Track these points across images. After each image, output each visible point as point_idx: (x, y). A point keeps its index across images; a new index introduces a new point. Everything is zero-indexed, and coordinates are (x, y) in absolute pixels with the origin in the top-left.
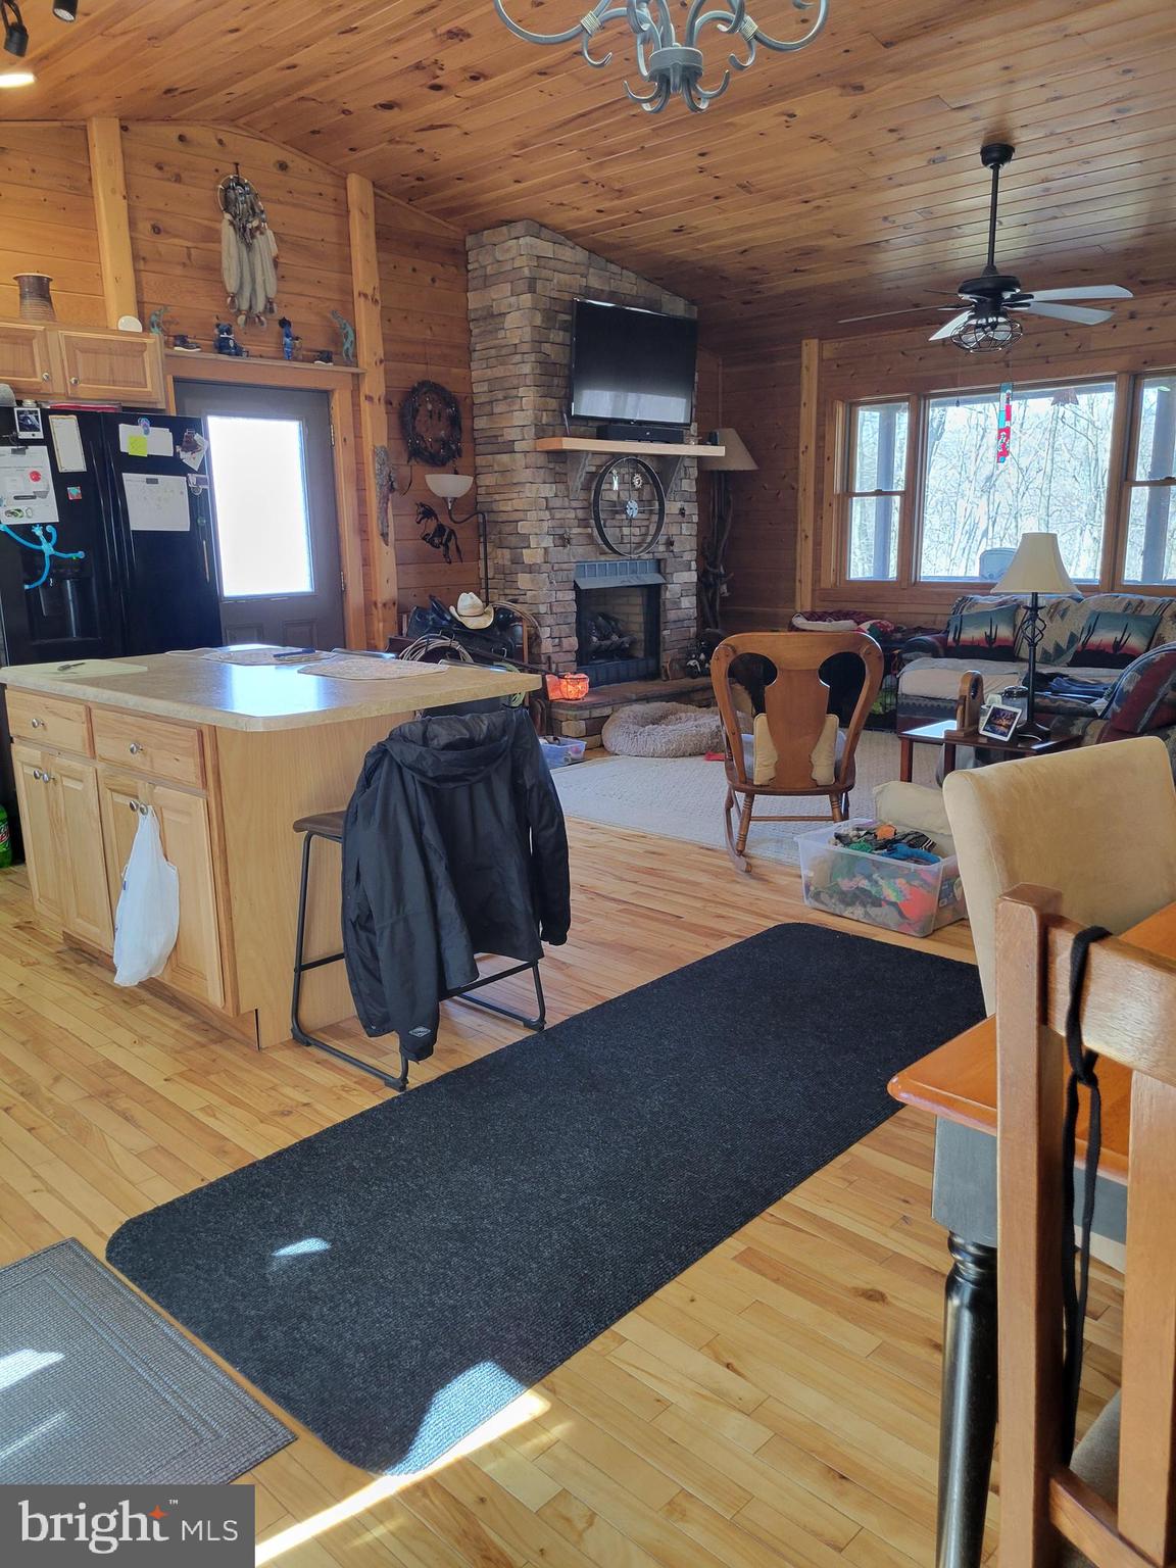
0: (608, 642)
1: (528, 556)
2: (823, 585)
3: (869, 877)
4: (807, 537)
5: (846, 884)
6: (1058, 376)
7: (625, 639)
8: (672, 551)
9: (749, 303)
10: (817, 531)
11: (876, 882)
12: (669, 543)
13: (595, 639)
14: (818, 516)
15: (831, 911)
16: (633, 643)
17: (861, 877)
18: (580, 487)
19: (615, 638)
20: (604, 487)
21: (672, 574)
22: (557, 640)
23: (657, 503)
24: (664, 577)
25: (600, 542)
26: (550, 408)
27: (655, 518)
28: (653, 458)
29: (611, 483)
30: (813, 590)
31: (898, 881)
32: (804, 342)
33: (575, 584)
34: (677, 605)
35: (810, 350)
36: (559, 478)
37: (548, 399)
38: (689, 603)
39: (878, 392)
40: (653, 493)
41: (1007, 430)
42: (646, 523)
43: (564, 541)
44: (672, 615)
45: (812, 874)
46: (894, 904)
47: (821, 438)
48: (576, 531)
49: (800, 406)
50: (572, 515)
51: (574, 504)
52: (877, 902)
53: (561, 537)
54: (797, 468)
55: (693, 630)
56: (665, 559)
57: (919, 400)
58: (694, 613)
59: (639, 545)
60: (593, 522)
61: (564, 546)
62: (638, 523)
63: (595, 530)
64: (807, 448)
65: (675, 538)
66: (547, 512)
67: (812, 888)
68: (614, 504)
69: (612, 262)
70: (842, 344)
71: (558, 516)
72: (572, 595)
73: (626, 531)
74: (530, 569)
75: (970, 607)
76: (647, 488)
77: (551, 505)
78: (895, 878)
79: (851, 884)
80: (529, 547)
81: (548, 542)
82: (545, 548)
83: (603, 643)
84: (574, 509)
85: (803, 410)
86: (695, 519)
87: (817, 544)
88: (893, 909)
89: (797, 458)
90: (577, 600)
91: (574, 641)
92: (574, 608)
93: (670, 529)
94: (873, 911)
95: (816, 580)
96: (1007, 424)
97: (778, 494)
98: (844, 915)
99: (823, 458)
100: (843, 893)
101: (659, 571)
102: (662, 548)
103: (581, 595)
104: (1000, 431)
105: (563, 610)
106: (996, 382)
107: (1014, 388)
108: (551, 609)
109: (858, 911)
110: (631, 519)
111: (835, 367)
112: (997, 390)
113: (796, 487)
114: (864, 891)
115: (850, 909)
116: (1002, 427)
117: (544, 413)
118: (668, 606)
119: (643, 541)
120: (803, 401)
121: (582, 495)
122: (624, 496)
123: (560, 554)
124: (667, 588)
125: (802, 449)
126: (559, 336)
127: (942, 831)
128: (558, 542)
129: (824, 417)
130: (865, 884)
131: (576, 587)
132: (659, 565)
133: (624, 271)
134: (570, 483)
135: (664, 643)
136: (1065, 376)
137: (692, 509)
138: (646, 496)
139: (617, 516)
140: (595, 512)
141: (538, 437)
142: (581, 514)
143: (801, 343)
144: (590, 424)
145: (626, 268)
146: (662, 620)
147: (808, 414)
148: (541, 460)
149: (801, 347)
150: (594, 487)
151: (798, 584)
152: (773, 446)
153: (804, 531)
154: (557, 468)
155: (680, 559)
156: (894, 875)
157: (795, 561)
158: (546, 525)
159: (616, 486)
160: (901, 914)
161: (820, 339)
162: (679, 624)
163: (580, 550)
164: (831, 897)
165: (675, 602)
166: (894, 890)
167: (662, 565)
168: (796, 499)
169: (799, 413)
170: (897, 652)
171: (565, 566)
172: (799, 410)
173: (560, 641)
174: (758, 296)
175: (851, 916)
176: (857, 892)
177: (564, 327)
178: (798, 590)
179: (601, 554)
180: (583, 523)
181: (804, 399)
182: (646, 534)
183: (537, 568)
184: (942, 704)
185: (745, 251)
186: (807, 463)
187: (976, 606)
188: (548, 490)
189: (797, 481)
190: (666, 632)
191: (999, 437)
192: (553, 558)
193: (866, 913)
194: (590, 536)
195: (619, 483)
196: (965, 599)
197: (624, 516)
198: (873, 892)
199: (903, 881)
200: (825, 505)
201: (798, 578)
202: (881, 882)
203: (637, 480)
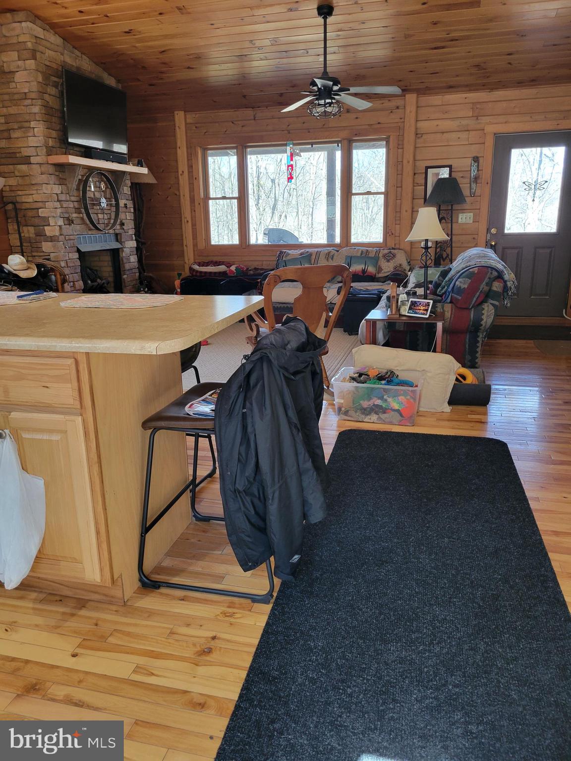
0: (96, 284)
1: (48, 231)
2: (199, 248)
3: (381, 398)
4: (188, 221)
5: (365, 404)
6: (315, 139)
7: (104, 281)
8: (124, 229)
9: (153, 85)
10: (193, 218)
11: (386, 400)
12: (122, 224)
13: (89, 282)
14: (193, 210)
15: (356, 419)
16: (108, 283)
17: (376, 398)
18: (75, 188)
19: (99, 280)
20: (88, 188)
21: (124, 242)
22: (72, 283)
23: (114, 200)
24: (121, 244)
25: (88, 222)
26: (53, 136)
27: (114, 209)
28: (109, 173)
29: (90, 187)
30: (194, 251)
31: (400, 398)
32: (176, 112)
33: (78, 249)
34: (128, 259)
35: (180, 117)
36: (62, 182)
37: (51, 131)
38: (134, 259)
39: (221, 143)
40: (111, 194)
41: (292, 166)
42: (109, 212)
43: (70, 222)
44: (127, 266)
45: (342, 401)
46: (398, 411)
47: (190, 167)
48: (75, 215)
49: (176, 148)
50: (72, 206)
51: (73, 199)
52: (385, 411)
53: (68, 219)
54: (178, 184)
55: (137, 274)
56: (120, 234)
57: (243, 148)
58: (136, 265)
59: (107, 225)
60: (83, 210)
61: (70, 225)
62: (106, 212)
63: (85, 215)
64: (183, 172)
65: (124, 221)
66: (58, 203)
67: (343, 409)
68: (92, 199)
69: (76, 49)
70: (197, 116)
71: (64, 206)
72: (76, 255)
73: (100, 216)
74: (52, 239)
75: (286, 256)
76: (108, 190)
77: (60, 199)
78: (398, 396)
79: (370, 403)
80: (49, 225)
81: (61, 222)
82: (59, 226)
83: (94, 284)
84: (73, 202)
85: (179, 151)
86: (132, 210)
87: (194, 225)
88: (396, 413)
89: (177, 178)
90: (80, 258)
91: (81, 283)
92: (78, 263)
93: (122, 216)
94: (383, 416)
95: (195, 245)
96: (292, 163)
97: (168, 197)
98: (364, 421)
99: (192, 179)
100: (365, 409)
101: (117, 240)
102: (118, 227)
103: (82, 255)
104: (288, 166)
105: (73, 265)
106: (285, 141)
107: (294, 144)
108: (67, 265)
109: (374, 417)
110: (103, 209)
111: (194, 128)
112: (286, 145)
113: (178, 194)
114: (377, 406)
115: (369, 417)
116: (289, 164)
117: (50, 139)
118: (125, 261)
119: (109, 223)
120: (178, 146)
121: (75, 193)
122: (97, 195)
123: (67, 230)
124: (123, 251)
125: (180, 172)
126: (52, 90)
127: (397, 368)
128: (66, 222)
129: (191, 156)
130: (379, 402)
131: (78, 251)
132: (117, 237)
133: (83, 56)
134: (69, 186)
135: (125, 283)
136: (318, 139)
137: (130, 204)
138: (108, 196)
139: (95, 207)
140: (85, 204)
141: (49, 154)
142: (76, 204)
143: (173, 113)
144: (75, 149)
145: (84, 54)
146: (121, 269)
147: (182, 153)
148: (51, 169)
149: (174, 115)
150: (81, 189)
151: (185, 248)
152: (161, 171)
153: (186, 218)
154: (60, 175)
155: (127, 234)
156: (396, 395)
157: (182, 235)
158: (59, 211)
159: (93, 189)
160: (401, 415)
161: (185, 112)
162: (131, 272)
163: (78, 227)
164: (356, 412)
165: (127, 259)
166: (397, 403)
167: (119, 237)
168: (179, 200)
169: (176, 153)
170: (259, 280)
171: (72, 237)
172: (176, 151)
173: (74, 284)
174: (160, 81)
175: (369, 421)
176: (373, 407)
177: (55, 85)
178: (185, 251)
179: (89, 230)
180: (78, 211)
181: (179, 144)
182: (110, 219)
183: (57, 238)
184: (289, 306)
185: (163, 51)
186: (184, 180)
187: (289, 255)
188: (57, 189)
189: (179, 190)
190: (125, 276)
191: (288, 170)
192: (64, 232)
193: (379, 418)
194: (82, 219)
195: (94, 187)
196: (281, 252)
197: (98, 207)
198: (384, 406)
199: (403, 397)
200: (197, 204)
201: (185, 244)
202: (389, 400)
203: (103, 185)
